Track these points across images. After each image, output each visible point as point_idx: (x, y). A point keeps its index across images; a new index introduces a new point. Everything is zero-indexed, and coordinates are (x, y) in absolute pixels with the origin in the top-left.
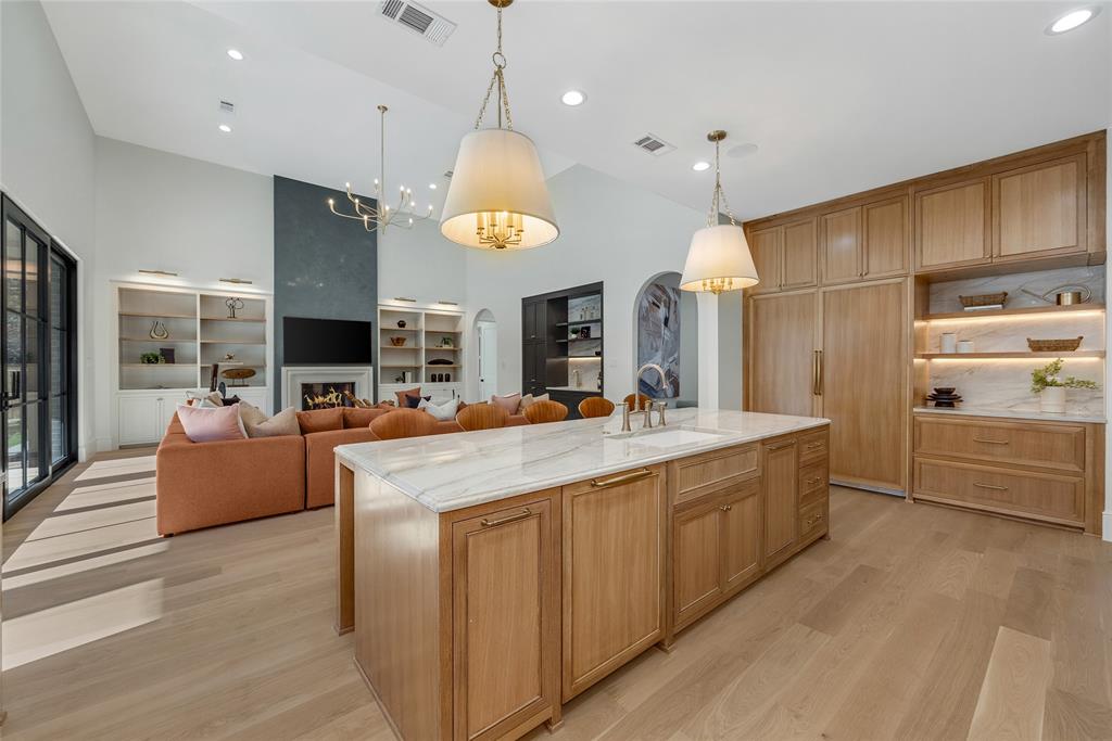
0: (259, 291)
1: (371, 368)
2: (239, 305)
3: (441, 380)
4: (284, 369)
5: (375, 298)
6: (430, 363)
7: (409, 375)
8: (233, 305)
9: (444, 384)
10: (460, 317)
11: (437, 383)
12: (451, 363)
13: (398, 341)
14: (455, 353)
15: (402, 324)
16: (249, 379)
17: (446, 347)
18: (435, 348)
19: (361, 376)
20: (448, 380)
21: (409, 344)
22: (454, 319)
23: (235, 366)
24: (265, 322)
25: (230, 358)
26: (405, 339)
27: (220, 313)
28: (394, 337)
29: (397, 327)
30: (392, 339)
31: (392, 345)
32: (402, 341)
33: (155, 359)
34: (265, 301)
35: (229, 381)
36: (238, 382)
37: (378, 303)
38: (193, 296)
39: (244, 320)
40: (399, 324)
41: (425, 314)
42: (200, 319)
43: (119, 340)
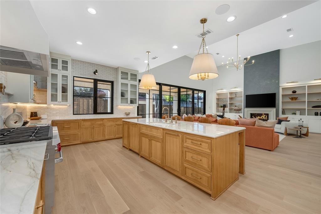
0: (240, 89)
4: (245, 109)
6: (313, 107)
8: (236, 93)
13: (293, 99)
15: (294, 92)
16: (239, 111)
19: (271, 111)
23: (236, 108)
24: (242, 97)
25: (236, 106)
26: (297, 98)
27: (233, 96)
28: (291, 97)
29: (291, 93)
30: (290, 98)
31: (290, 100)
32: (296, 99)
33: (222, 107)
34: (242, 92)
35: (236, 112)
36: (237, 112)
37: (280, 86)
38: (228, 93)
39: (238, 97)
40: (292, 92)
41: (308, 86)
42: (229, 98)
43: (216, 103)
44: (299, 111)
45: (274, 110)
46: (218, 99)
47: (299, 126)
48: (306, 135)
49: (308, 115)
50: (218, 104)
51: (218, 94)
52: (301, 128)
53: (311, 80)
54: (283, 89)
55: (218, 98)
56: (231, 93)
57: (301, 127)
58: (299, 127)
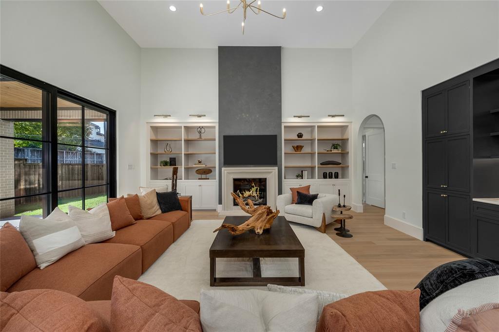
0: (210, 120)
1: (276, 168)
2: (203, 130)
3: (331, 177)
4: (223, 169)
5: (280, 117)
6: (321, 164)
7: (305, 173)
8: (200, 130)
9: (333, 180)
10: (347, 126)
11: (328, 180)
12: (340, 164)
13: (298, 148)
14: (344, 155)
15: (300, 136)
16: (208, 175)
17: (335, 151)
18: (326, 152)
19: (270, 173)
20: (337, 177)
21: (306, 149)
22: (343, 128)
23: (202, 166)
24: (214, 140)
25: (200, 162)
26: (303, 147)
27: (194, 136)
28: (295, 145)
29: (296, 138)
30: (293, 147)
31: (293, 151)
32: (301, 148)
33: (165, 164)
34: (214, 127)
35: (200, 176)
36: (204, 176)
37: (282, 121)
38: (180, 127)
39: (205, 140)
40: (298, 135)
41: (318, 126)
42: (184, 140)
43: (151, 154)
45: (275, 170)
46: (155, 142)
49: (318, 178)
50: (154, 156)
51: (155, 129)
53: (324, 116)
54: (286, 127)
55: (154, 138)
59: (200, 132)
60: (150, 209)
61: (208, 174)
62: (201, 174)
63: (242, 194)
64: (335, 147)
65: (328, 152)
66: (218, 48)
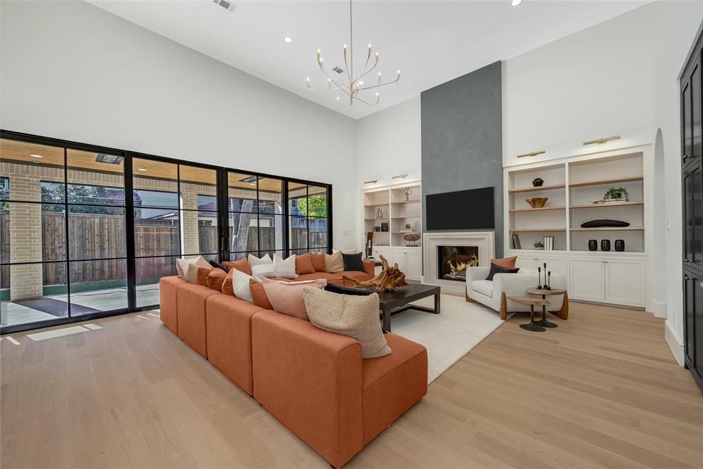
0: (413, 180)
1: (492, 233)
2: (409, 191)
3: (605, 248)
4: (425, 234)
6: (583, 226)
8: (407, 191)
12: (627, 225)
15: (538, 183)
19: (482, 241)
21: (554, 202)
23: (409, 232)
24: (419, 201)
25: (408, 227)
26: (546, 199)
27: (403, 198)
29: (531, 186)
30: (527, 201)
31: (528, 207)
32: (543, 202)
33: (376, 229)
34: (418, 187)
35: (408, 243)
36: (412, 243)
37: (504, 166)
38: (388, 191)
39: (411, 202)
40: (533, 183)
41: (570, 163)
42: (392, 204)
43: (366, 220)
44: (551, 238)
45: (489, 236)
46: (370, 208)
47: (540, 288)
48: (562, 314)
49: (571, 250)
50: (368, 222)
51: (371, 195)
52: (544, 297)
54: (511, 174)
55: (369, 204)
56: (397, 191)
57: (544, 292)
58: (539, 292)
59: (407, 194)
60: (332, 266)
61: (416, 240)
62: (409, 240)
63: (456, 266)
64: (616, 194)
65: (596, 205)
66: (420, 94)
